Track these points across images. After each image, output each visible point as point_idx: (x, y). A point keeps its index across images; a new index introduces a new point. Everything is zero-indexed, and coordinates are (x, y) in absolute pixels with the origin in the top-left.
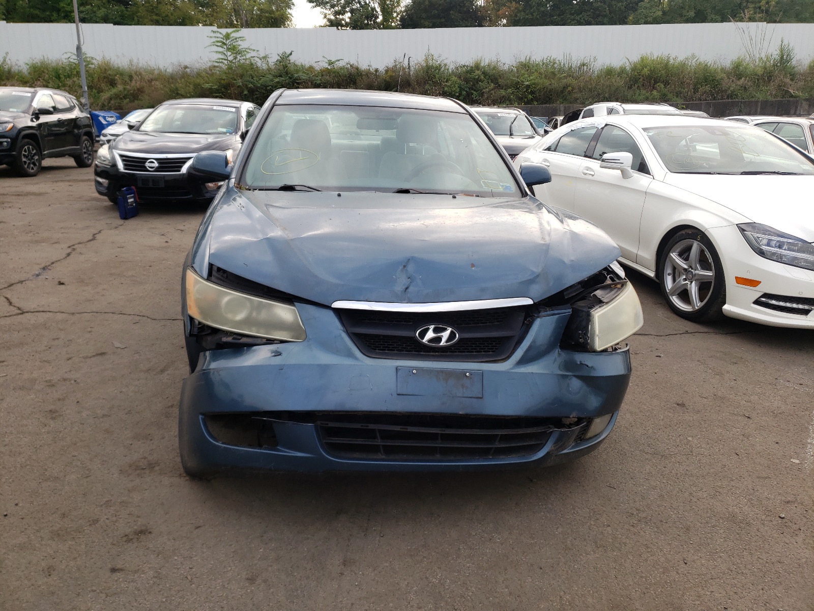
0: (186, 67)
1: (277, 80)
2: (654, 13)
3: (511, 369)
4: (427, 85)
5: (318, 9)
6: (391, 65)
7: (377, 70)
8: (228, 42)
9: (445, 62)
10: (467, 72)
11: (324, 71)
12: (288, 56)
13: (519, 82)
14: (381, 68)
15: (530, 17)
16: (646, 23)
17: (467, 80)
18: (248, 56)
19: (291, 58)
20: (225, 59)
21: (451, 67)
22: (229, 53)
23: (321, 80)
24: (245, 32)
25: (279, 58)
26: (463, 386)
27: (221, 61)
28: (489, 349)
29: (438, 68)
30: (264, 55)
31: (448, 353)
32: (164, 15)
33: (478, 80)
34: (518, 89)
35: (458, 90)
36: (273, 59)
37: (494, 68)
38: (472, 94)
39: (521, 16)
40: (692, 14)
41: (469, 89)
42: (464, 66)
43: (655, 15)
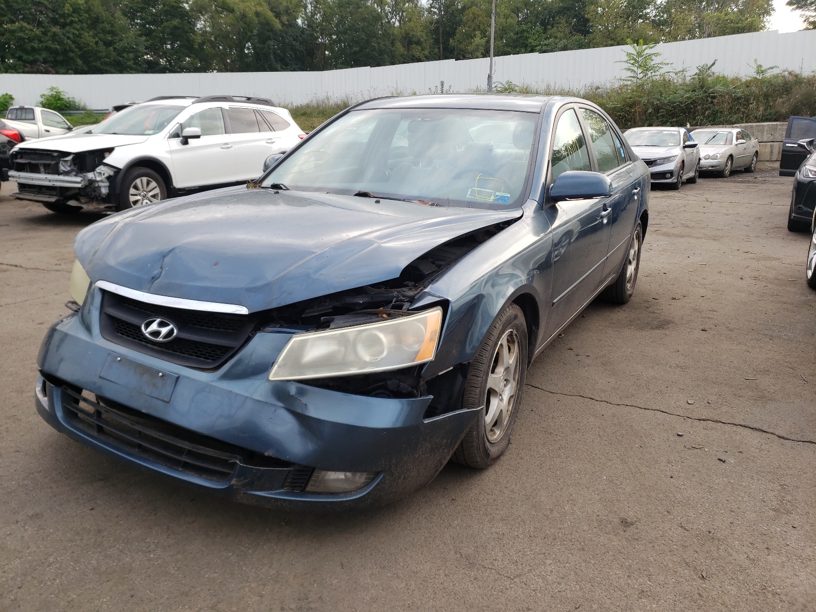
0: (598, 88)
1: (688, 95)
3: (212, 381)
5: (799, 12)
8: (640, 59)
11: (751, 81)
12: (710, 68)
18: (662, 71)
19: (713, 69)
20: (634, 77)
22: (640, 71)
23: (743, 92)
24: (661, 47)
25: (698, 72)
26: (154, 385)
27: (629, 79)
28: (202, 354)
30: (681, 69)
31: (170, 351)
32: (619, 39)
36: (692, 72)
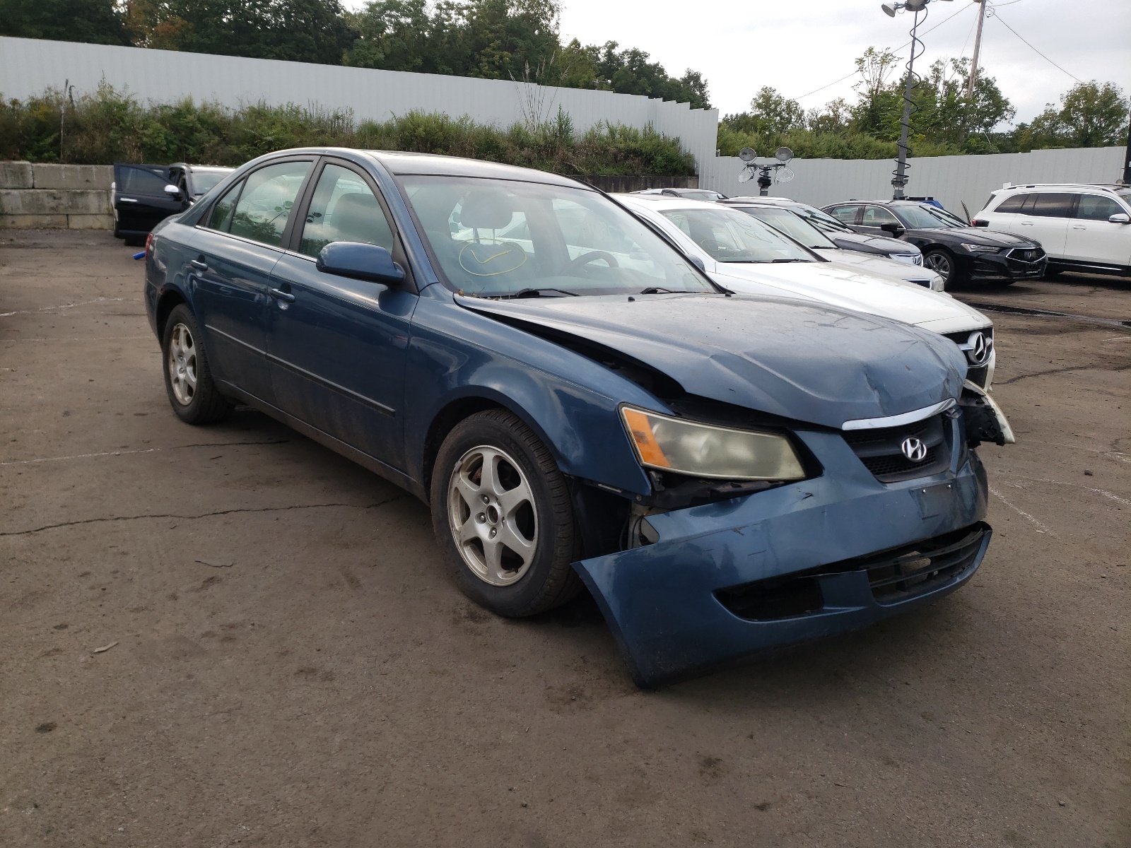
2: (375, 54)
4: (112, 132)
6: (40, 95)
7: (15, 102)
9: (133, 98)
10: (174, 116)
13: (255, 135)
14: (24, 100)
15: (206, 41)
16: (366, 66)
17: (175, 129)
21: (147, 107)
29: (124, 107)
33: (192, 130)
34: (256, 145)
35: (165, 142)
37: (212, 114)
38: (187, 149)
39: (194, 38)
40: (419, 61)
41: (181, 141)
42: (166, 107)
43: (376, 58)
